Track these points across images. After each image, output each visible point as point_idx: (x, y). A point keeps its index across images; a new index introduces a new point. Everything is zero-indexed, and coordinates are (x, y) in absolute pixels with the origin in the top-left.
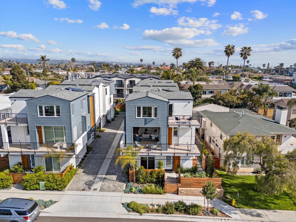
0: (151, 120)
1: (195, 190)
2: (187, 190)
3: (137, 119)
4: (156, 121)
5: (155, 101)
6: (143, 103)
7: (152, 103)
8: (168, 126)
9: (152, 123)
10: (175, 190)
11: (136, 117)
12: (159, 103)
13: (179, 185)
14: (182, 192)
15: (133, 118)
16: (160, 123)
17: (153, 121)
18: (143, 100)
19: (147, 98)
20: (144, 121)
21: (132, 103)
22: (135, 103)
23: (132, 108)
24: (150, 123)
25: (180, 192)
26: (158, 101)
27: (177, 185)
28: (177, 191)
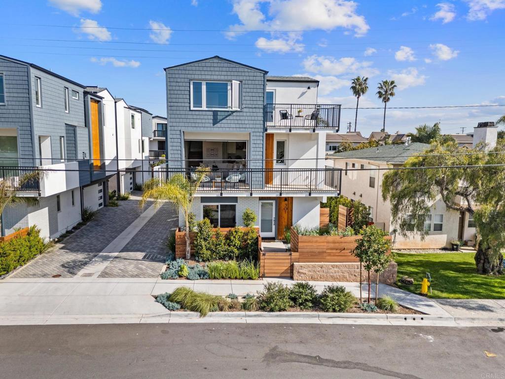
0: (227, 114)
1: (332, 266)
2: (314, 266)
3: (193, 112)
4: (238, 118)
5: (234, 69)
6: (206, 73)
7: (229, 73)
8: (266, 130)
9: (229, 122)
10: (286, 268)
11: (190, 107)
12: (243, 74)
13: (295, 255)
14: (301, 271)
15: (185, 109)
16: (246, 122)
17: (231, 117)
18: (208, 65)
19: (216, 60)
20: (211, 117)
21: (180, 72)
22: (187, 72)
23: (180, 84)
25: (298, 272)
26: (241, 70)
27: (291, 254)
28: (289, 271)
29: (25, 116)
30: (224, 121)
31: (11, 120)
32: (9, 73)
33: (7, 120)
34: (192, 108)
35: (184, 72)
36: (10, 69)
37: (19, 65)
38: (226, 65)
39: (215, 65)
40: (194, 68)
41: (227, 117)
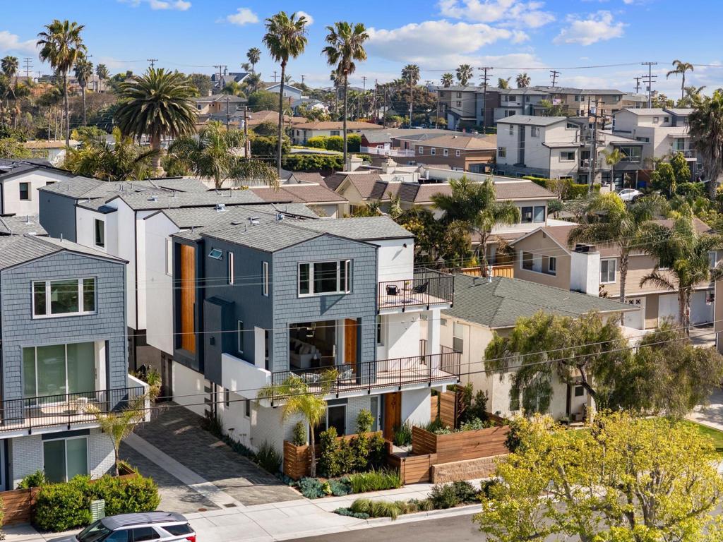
0: (336, 298)
1: (470, 463)
2: (452, 466)
3: (301, 300)
4: (349, 302)
5: (345, 246)
6: (315, 253)
7: (339, 251)
8: (378, 312)
9: (339, 307)
10: (425, 472)
11: (297, 294)
12: (354, 250)
13: (434, 456)
14: (441, 472)
15: (292, 297)
16: (357, 305)
17: (341, 302)
18: (317, 243)
19: (325, 238)
20: (319, 304)
21: (287, 254)
22: (295, 254)
23: (288, 268)
24: (333, 308)
25: (439, 474)
26: (352, 246)
27: (429, 457)
28: (428, 475)
29: (119, 325)
30: (334, 307)
31: (102, 331)
32: (103, 275)
33: (98, 331)
34: (300, 296)
35: (291, 254)
36: (104, 270)
37: (114, 265)
38: (336, 242)
39: (325, 243)
40: (302, 249)
41: (337, 301)
